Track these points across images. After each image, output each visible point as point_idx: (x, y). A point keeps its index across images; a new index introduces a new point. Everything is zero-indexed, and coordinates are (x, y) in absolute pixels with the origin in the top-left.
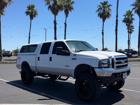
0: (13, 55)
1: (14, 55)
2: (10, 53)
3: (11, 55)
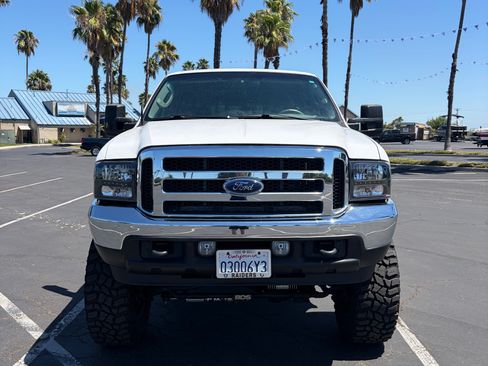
0: (425, 137)
1: (430, 139)
2: (416, 129)
3: (411, 138)
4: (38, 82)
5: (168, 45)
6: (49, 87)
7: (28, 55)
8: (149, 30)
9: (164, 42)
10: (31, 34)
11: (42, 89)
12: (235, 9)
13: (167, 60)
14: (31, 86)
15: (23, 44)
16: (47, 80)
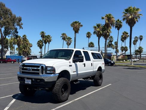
4: (91, 45)
5: (126, 33)
6: (94, 46)
7: (89, 38)
8: (118, 29)
9: (125, 32)
10: (90, 33)
11: (92, 47)
12: (137, 22)
13: (125, 37)
14: (89, 46)
15: (88, 35)
16: (93, 44)
